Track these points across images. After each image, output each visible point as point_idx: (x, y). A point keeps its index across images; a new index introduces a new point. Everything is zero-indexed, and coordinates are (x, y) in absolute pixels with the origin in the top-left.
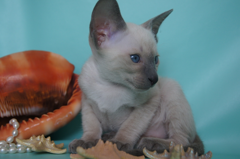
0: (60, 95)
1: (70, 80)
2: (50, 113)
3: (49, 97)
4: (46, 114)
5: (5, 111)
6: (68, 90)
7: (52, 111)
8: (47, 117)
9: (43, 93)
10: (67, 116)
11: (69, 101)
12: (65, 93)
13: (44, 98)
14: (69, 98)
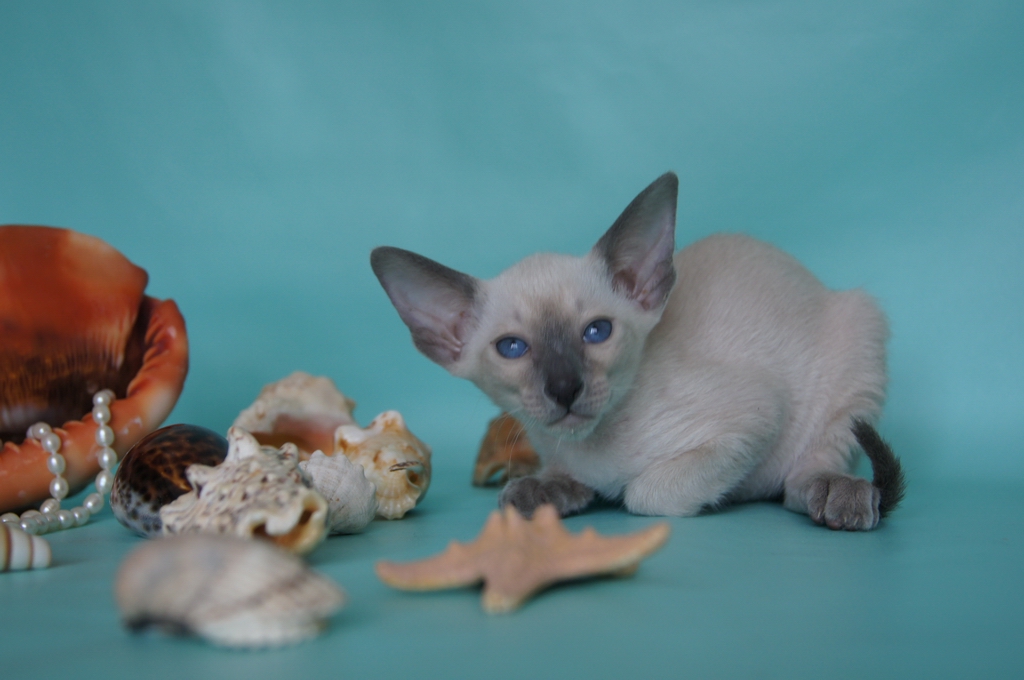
0: (104, 368)
1: (134, 318)
6: (127, 349)
7: (79, 418)
9: (48, 361)
10: (125, 431)
11: (133, 384)
12: (119, 360)
13: (53, 377)
14: (133, 376)
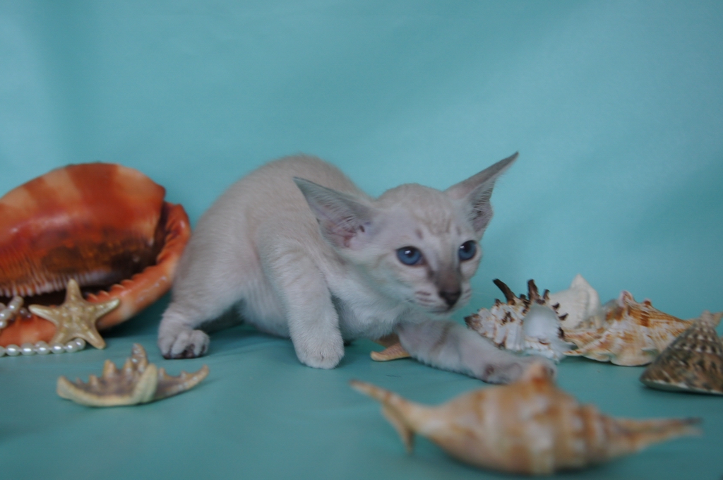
0: (142, 246)
1: (159, 217)
2: (127, 281)
3: (121, 251)
4: (118, 283)
5: (44, 283)
6: (156, 235)
7: (129, 278)
8: (120, 290)
10: (157, 285)
11: (160, 256)
12: (151, 241)
13: (113, 254)
14: (160, 252)
